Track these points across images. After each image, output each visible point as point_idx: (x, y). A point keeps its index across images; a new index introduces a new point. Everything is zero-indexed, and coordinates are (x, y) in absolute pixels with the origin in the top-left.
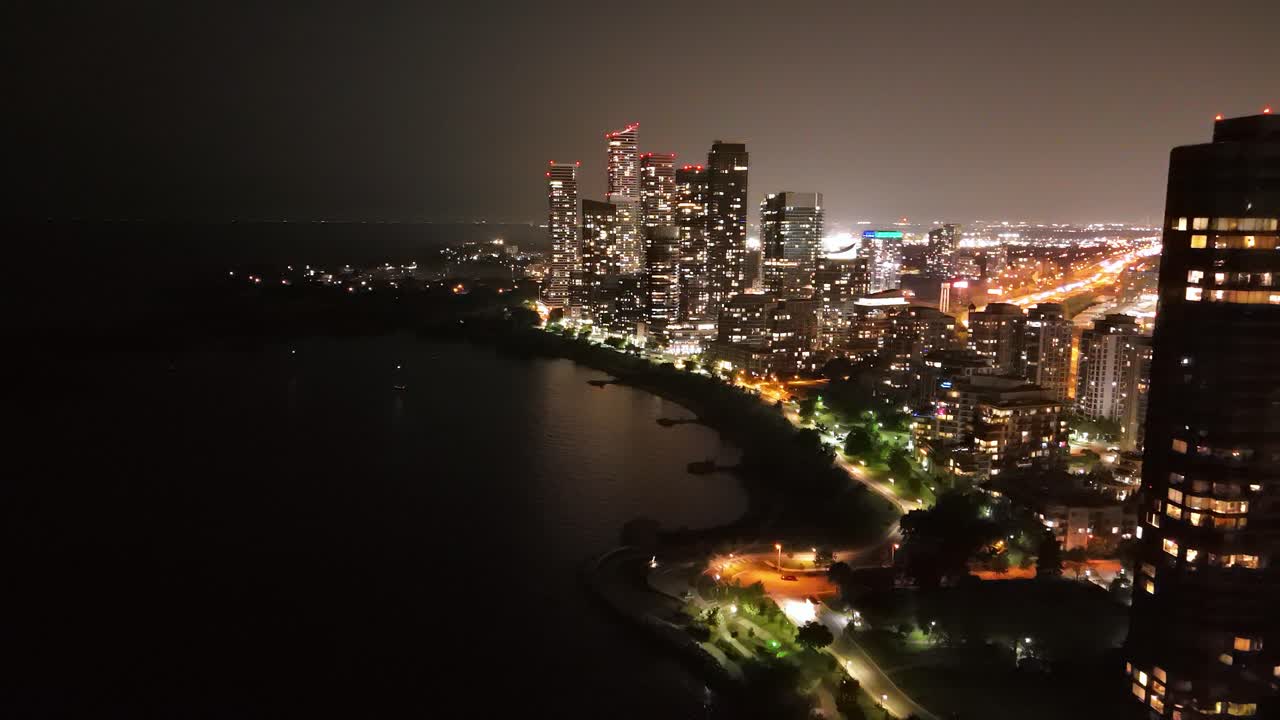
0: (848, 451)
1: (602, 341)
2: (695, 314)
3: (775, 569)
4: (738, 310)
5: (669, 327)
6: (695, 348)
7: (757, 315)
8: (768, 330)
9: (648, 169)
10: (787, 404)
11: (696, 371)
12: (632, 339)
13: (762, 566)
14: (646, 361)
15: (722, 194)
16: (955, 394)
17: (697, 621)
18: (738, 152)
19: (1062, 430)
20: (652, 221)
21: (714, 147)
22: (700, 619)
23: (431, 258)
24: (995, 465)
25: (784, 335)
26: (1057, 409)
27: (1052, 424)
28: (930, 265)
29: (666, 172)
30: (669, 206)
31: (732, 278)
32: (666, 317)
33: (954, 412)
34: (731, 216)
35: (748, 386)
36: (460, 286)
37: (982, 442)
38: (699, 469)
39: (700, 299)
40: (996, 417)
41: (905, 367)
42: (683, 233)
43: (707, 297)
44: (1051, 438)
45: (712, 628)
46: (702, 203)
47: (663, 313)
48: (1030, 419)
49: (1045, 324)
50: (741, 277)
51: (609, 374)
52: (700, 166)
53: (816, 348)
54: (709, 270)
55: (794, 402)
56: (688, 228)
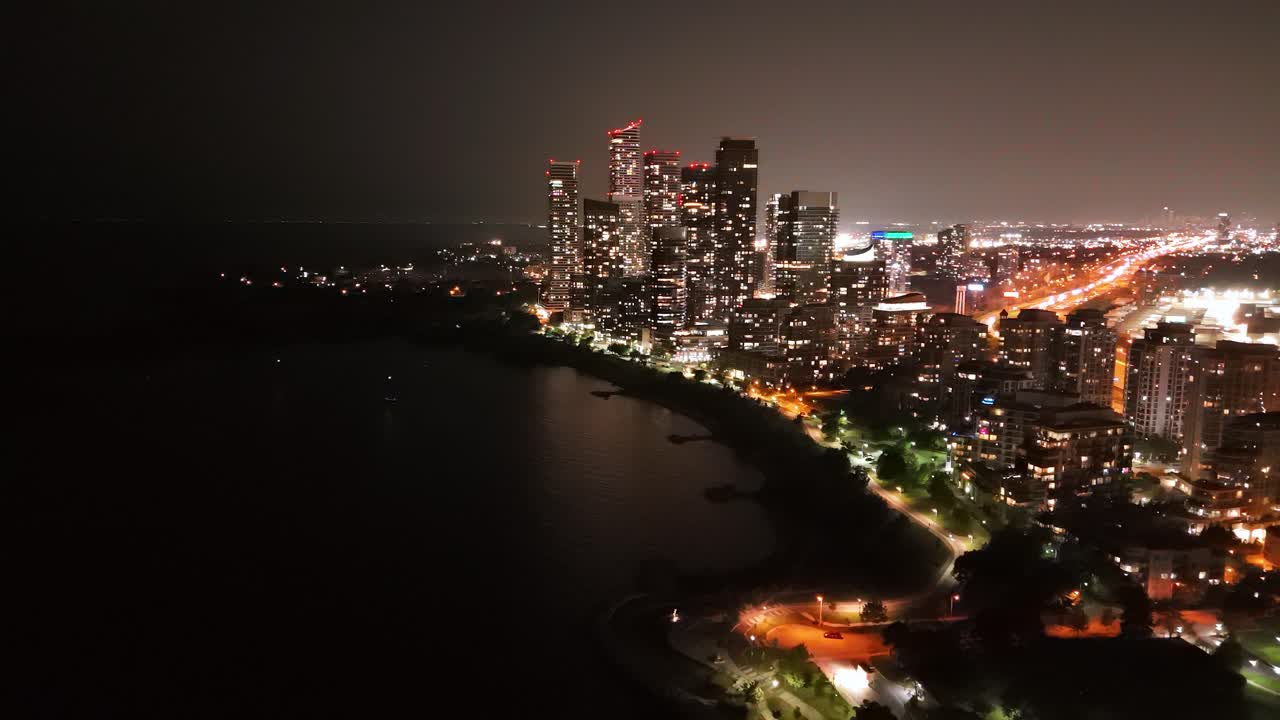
0: (881, 475)
1: (605, 347)
2: (701, 319)
3: (815, 624)
4: (750, 316)
5: (676, 333)
6: (704, 355)
7: (770, 320)
8: (783, 337)
9: (652, 167)
10: (806, 419)
11: (706, 381)
12: (637, 346)
13: (801, 620)
14: (654, 371)
15: (730, 192)
16: (999, 412)
17: (731, 696)
18: (747, 150)
19: (1125, 454)
20: (658, 221)
21: (722, 144)
22: (733, 692)
23: (427, 260)
24: (1052, 494)
25: (800, 342)
26: (1119, 431)
27: (1114, 448)
28: (939, 266)
29: (671, 171)
30: (673, 206)
31: (741, 281)
32: (672, 322)
33: (997, 432)
34: (740, 216)
35: (763, 398)
36: (457, 289)
37: (1037, 468)
38: (719, 494)
39: (707, 302)
40: (1053, 440)
41: (934, 378)
42: (689, 233)
43: (714, 301)
44: (1113, 463)
45: (749, 705)
46: (709, 203)
47: (669, 318)
48: (1090, 443)
49: (1086, 333)
50: (750, 280)
51: (614, 384)
52: (708, 163)
53: (833, 356)
54: (717, 273)
55: (815, 416)
56: (694, 229)
